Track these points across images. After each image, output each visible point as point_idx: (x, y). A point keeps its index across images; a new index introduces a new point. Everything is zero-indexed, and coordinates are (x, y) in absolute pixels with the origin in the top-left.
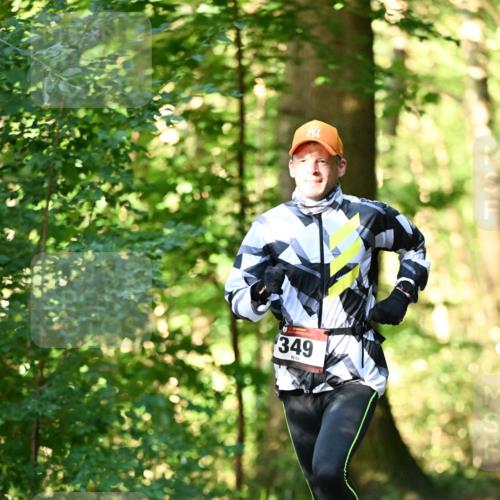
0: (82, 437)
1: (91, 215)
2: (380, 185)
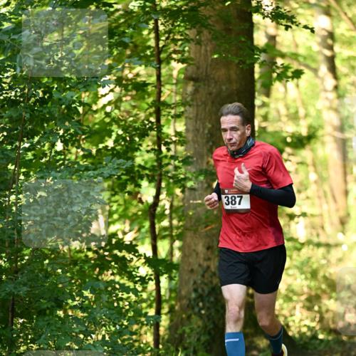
0: (45, 310)
1: (51, 152)
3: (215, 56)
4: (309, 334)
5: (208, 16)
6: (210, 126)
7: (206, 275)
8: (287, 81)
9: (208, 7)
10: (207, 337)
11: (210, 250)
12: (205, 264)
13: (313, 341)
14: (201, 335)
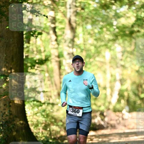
2: (24, 57)
3: (7, 27)
4: (46, 140)
5: (5, 11)
6: (5, 55)
7: (4, 116)
8: (36, 38)
9: (5, 7)
10: (4, 141)
11: (5, 106)
12: (4, 111)
13: (47, 143)
14: (2, 140)
